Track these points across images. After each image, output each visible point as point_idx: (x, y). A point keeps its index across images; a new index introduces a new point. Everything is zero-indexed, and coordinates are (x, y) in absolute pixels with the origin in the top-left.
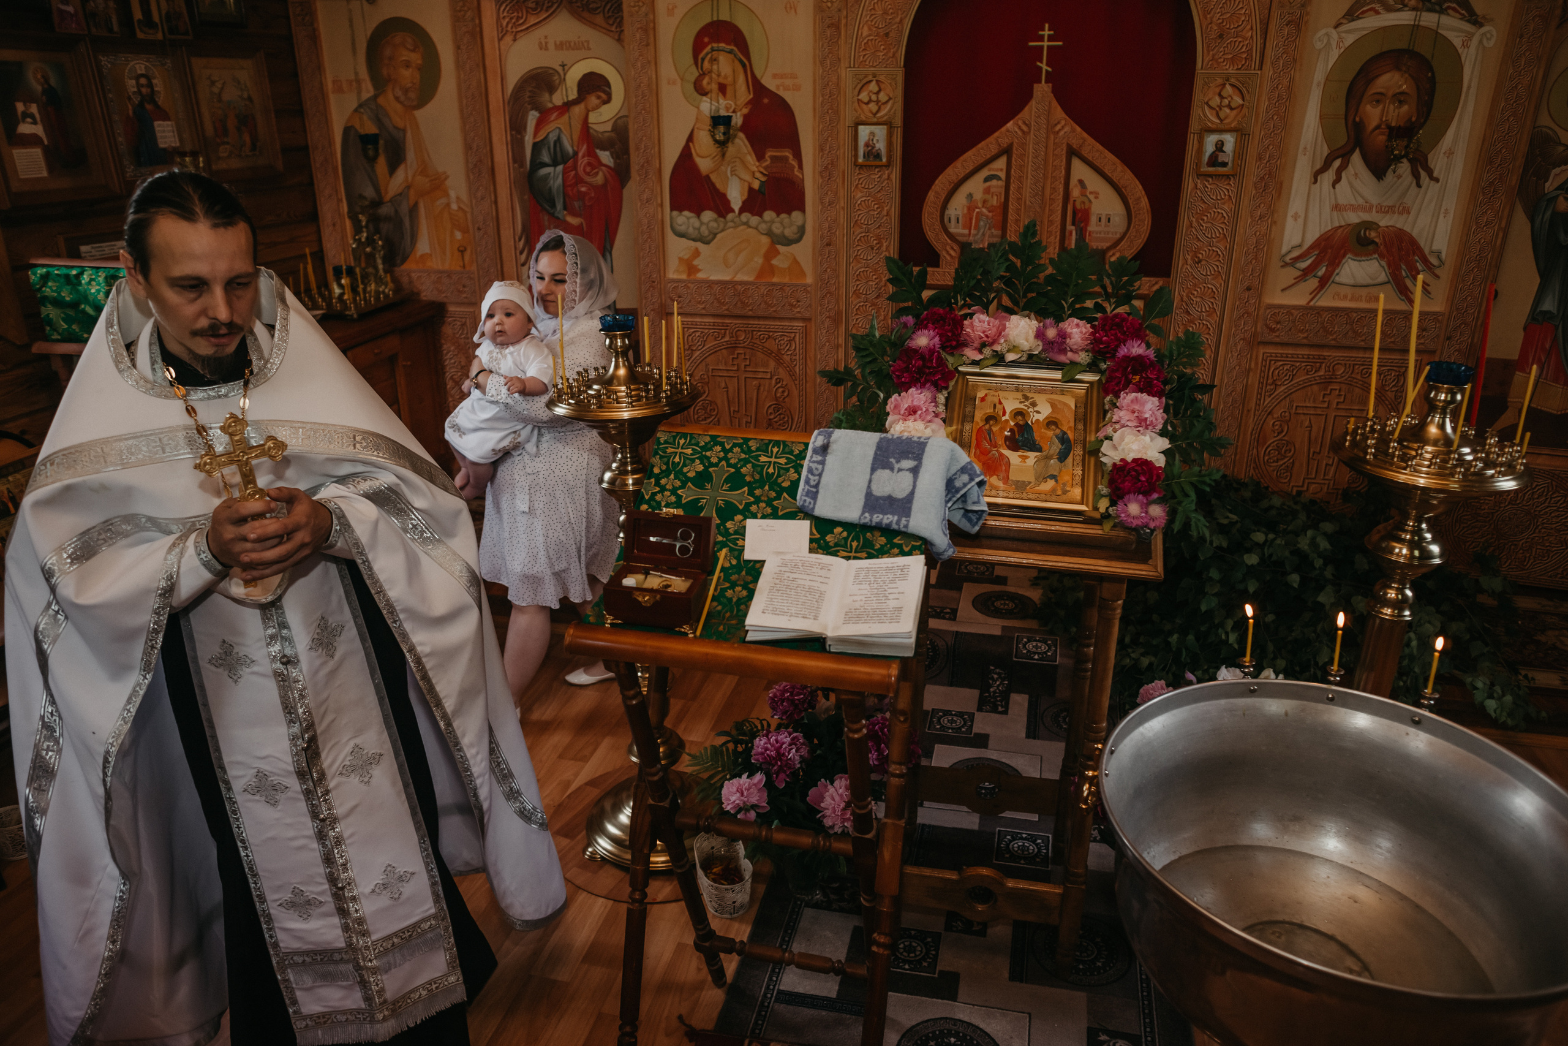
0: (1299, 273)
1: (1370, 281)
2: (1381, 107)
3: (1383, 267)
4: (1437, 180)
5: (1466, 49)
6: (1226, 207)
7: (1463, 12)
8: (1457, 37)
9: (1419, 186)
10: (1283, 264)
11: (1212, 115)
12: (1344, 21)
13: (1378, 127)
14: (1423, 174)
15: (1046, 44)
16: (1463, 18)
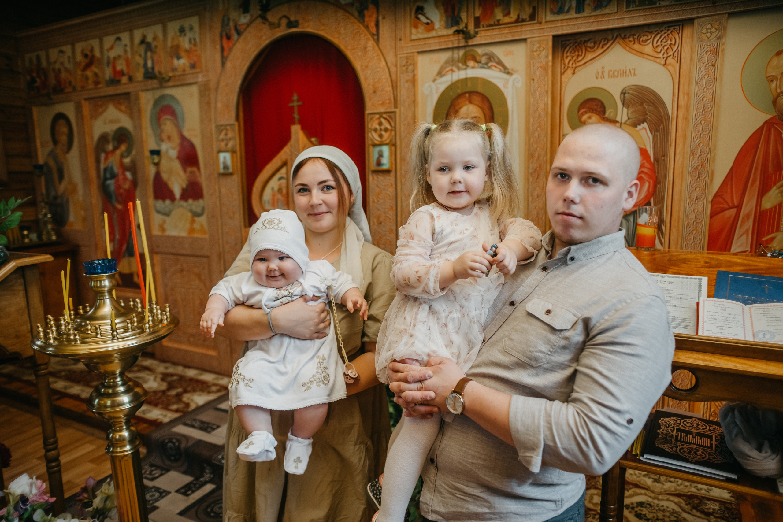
5: (506, 89)
6: (390, 190)
7: (500, 67)
8: (500, 82)
11: (376, 136)
12: (437, 78)
15: (295, 104)
16: (501, 71)
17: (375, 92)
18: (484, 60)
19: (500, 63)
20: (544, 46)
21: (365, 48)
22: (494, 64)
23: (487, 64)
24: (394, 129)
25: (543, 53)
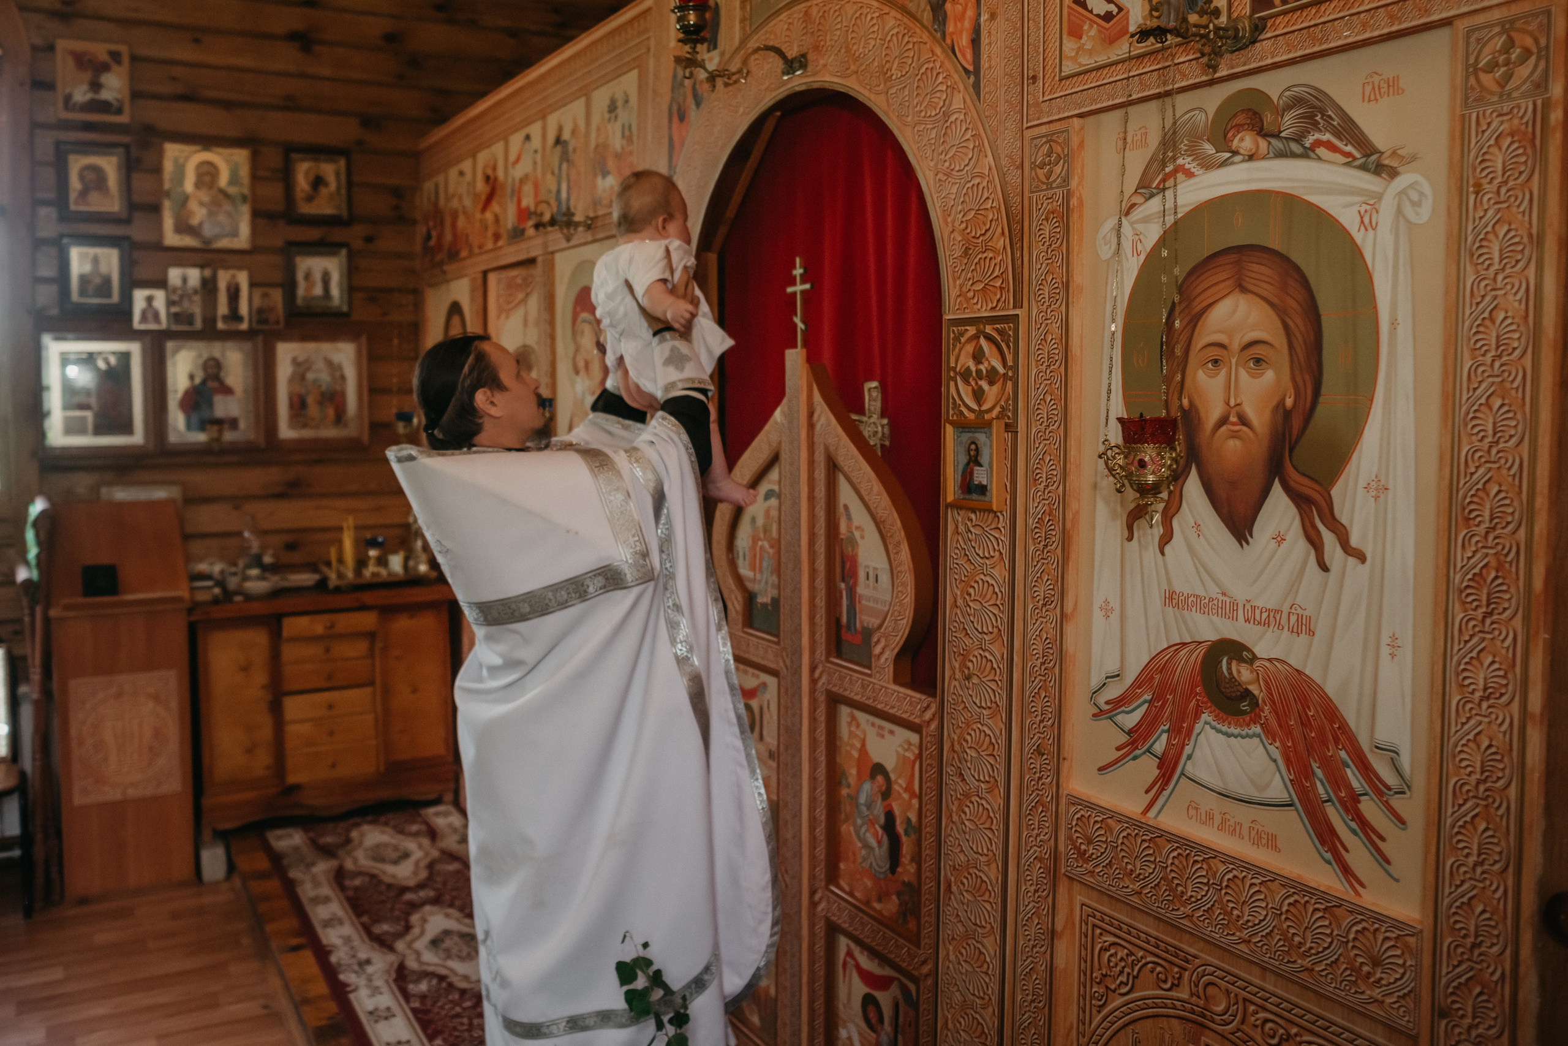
0: (1123, 738)
1: (1252, 793)
2: (1223, 372)
3: (1275, 761)
4: (1361, 557)
5: (1371, 232)
6: (995, 572)
7: (1349, 149)
8: (1346, 206)
9: (1324, 568)
10: (1096, 711)
11: (967, 394)
12: (1139, 199)
13: (1223, 421)
14: (1328, 538)
15: (799, 288)
16: (1350, 162)
17: (966, 252)
18: (1289, 123)
19: (1349, 131)
20: (1529, 42)
21: (947, 115)
22: (1327, 137)
23: (1298, 139)
24: (1012, 375)
25: (1524, 71)
